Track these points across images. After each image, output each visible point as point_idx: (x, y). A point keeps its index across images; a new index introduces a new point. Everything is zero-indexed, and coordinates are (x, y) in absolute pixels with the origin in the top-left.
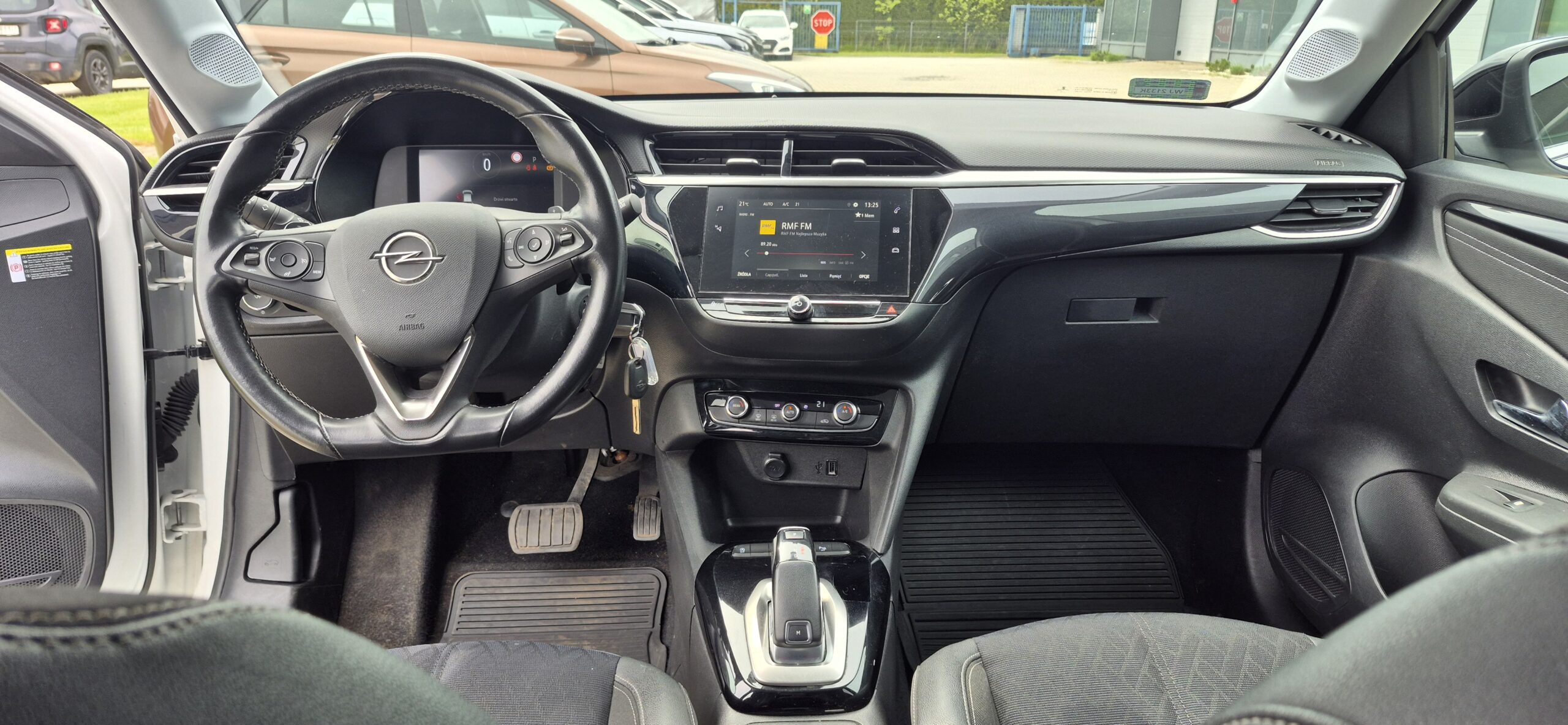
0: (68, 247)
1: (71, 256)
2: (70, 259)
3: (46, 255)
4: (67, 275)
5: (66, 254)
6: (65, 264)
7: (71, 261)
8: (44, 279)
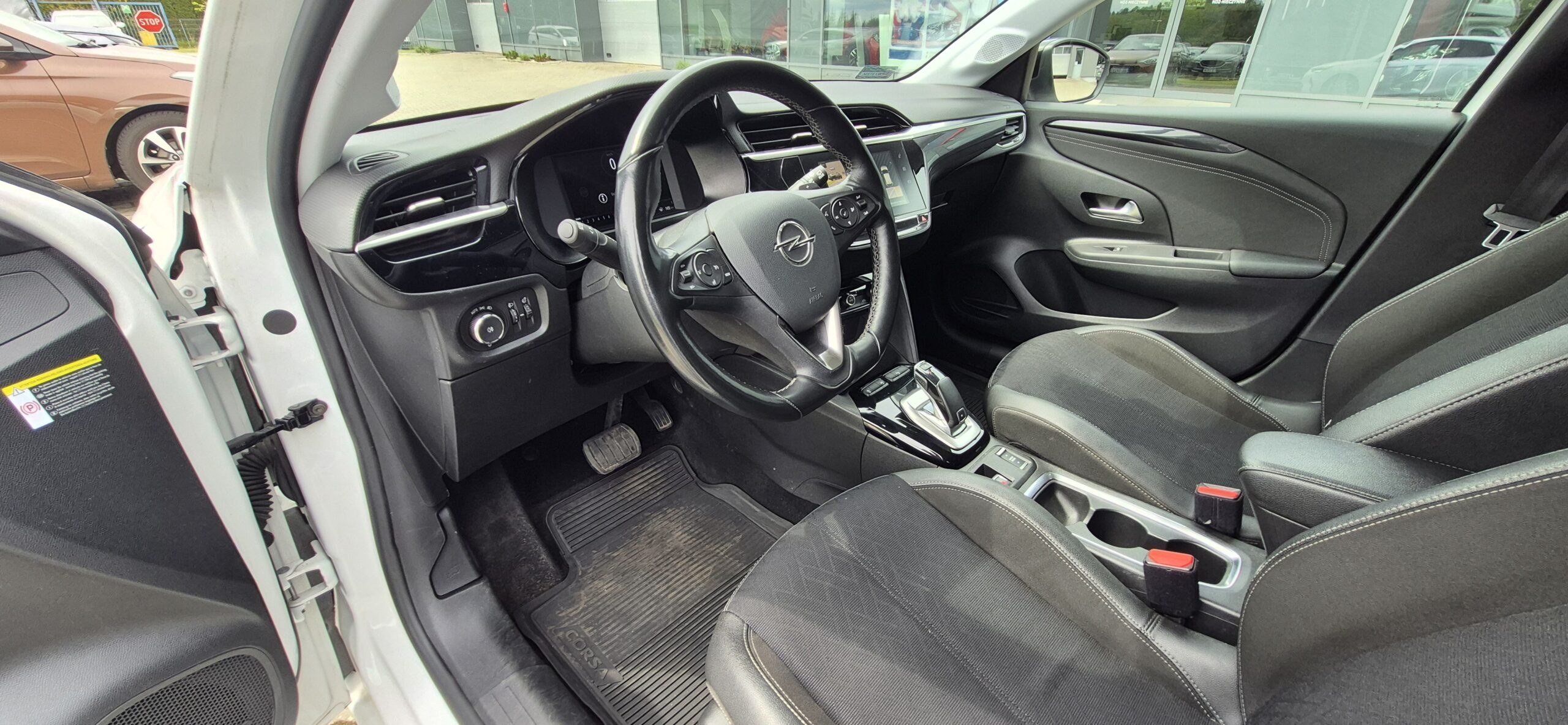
0: (96, 359)
1: (105, 370)
2: (105, 373)
3: (69, 378)
4: (111, 394)
5: (97, 370)
6: (101, 382)
7: (108, 376)
8: (79, 410)
